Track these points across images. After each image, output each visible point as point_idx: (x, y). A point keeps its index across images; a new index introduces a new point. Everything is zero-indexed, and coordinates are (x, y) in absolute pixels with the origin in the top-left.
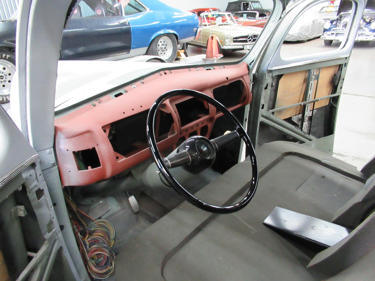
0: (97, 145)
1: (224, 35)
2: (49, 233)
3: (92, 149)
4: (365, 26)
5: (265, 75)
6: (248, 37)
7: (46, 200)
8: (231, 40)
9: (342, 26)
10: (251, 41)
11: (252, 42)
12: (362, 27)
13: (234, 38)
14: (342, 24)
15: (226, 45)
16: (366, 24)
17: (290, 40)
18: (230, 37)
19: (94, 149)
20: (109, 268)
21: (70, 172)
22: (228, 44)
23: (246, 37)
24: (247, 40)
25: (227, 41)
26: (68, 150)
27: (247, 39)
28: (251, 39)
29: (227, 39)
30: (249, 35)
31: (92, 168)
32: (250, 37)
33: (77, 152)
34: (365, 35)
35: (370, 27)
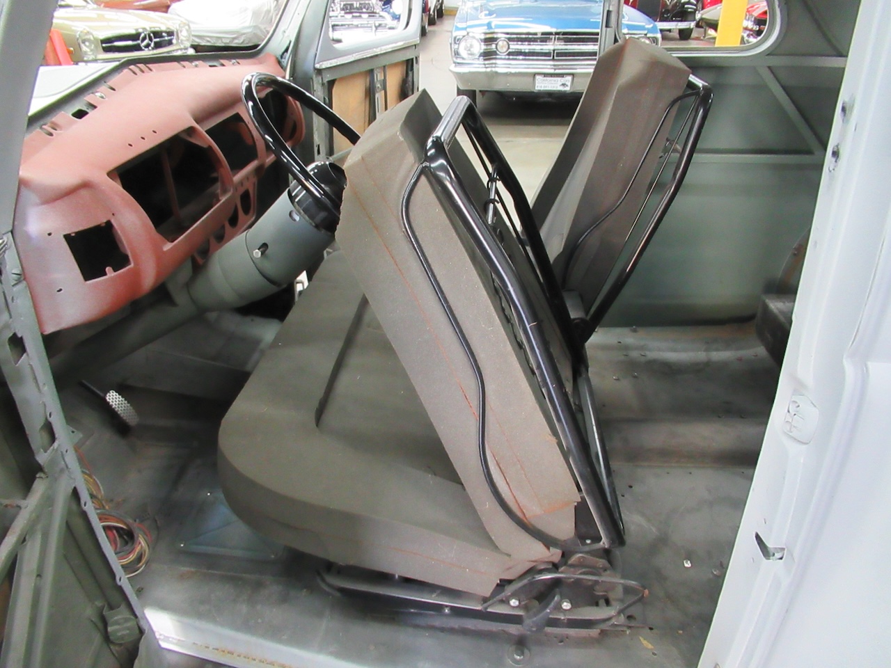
0: (113, 214)
1: (73, 33)
2: (45, 452)
3: (104, 225)
4: (383, 9)
5: (312, 79)
6: (141, 38)
7: (31, 366)
8: (96, 47)
9: (339, 9)
10: (150, 48)
11: (153, 49)
12: (377, 11)
13: (103, 41)
14: (339, 5)
15: (85, 59)
16: (384, 5)
17: (236, 43)
18: (92, 38)
19: (109, 225)
20: (138, 549)
21: (60, 290)
22: (91, 57)
23: (135, 37)
24: (139, 45)
25: (84, 48)
26: (50, 234)
27: (139, 42)
28: (147, 41)
29: (84, 42)
30: (140, 31)
31: (115, 271)
32: (145, 35)
33: (73, 235)
34: (387, 27)
35: (391, 11)
